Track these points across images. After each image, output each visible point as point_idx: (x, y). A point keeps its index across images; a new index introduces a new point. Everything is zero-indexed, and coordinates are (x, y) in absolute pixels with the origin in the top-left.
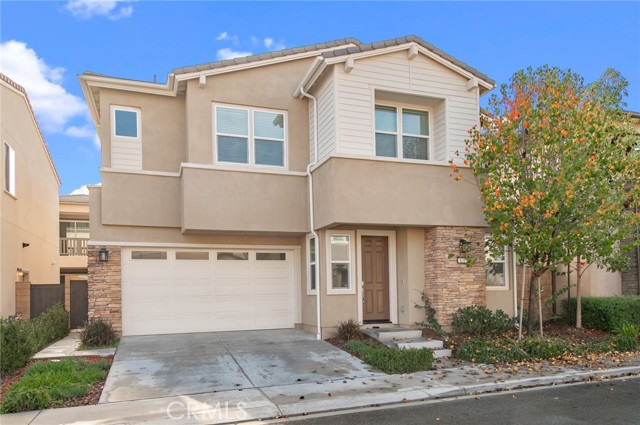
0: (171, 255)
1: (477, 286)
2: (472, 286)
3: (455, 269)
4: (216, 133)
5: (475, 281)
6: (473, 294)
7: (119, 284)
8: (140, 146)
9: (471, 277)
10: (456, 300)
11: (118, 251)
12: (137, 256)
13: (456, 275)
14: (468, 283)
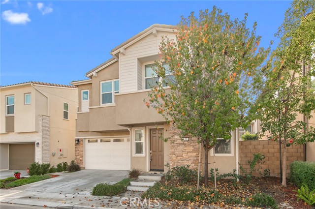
0: (99, 140)
1: (195, 154)
2: (191, 154)
3: (180, 144)
4: (101, 93)
5: (193, 151)
6: (192, 158)
7: (82, 151)
8: (89, 103)
9: (191, 148)
10: (181, 161)
11: (82, 140)
12: (89, 141)
13: (181, 148)
14: (190, 152)
